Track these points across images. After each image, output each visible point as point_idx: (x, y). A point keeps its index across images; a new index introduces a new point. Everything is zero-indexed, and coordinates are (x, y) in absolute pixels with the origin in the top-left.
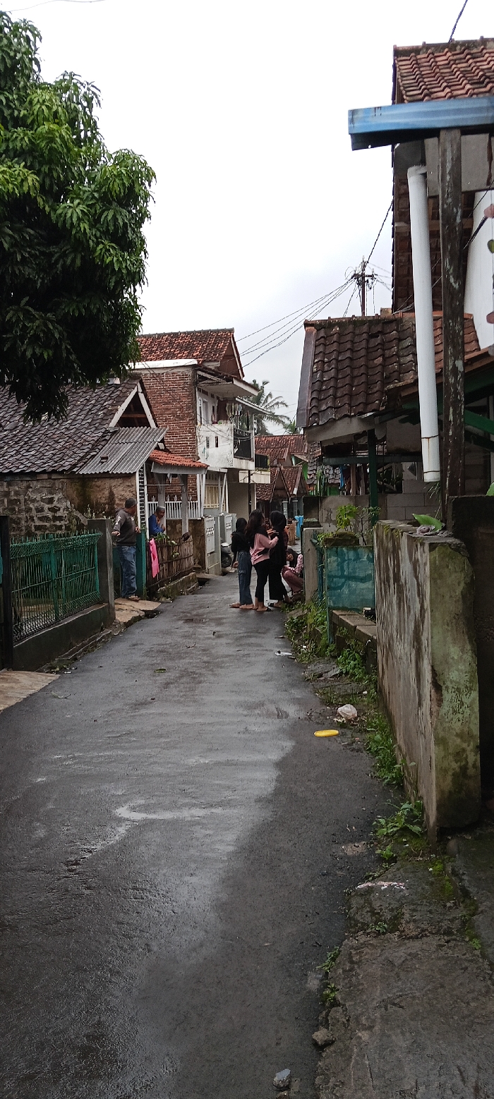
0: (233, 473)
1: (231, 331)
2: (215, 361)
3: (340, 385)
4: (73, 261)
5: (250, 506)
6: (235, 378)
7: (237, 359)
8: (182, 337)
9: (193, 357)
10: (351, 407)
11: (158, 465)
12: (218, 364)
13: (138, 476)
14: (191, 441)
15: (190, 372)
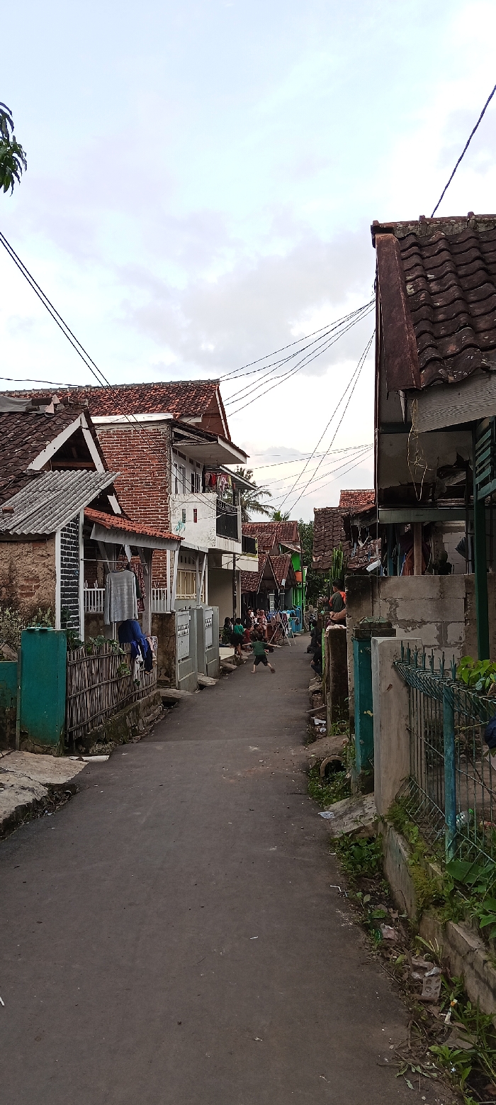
1: (217, 382)
6: (220, 437)
7: (222, 418)
8: (156, 389)
9: (169, 411)
11: (102, 528)
12: (199, 420)
13: (58, 538)
14: (163, 514)
15: (163, 429)
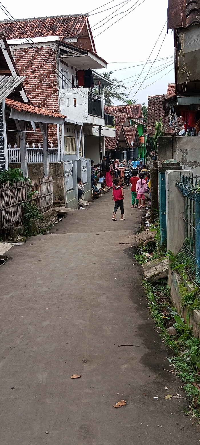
0: (87, 127)
2: (73, 38)
5: (101, 153)
6: (89, 51)
7: (91, 39)
8: (48, 21)
9: (56, 35)
11: (16, 111)
12: (75, 40)
14: (55, 102)
15: (54, 47)
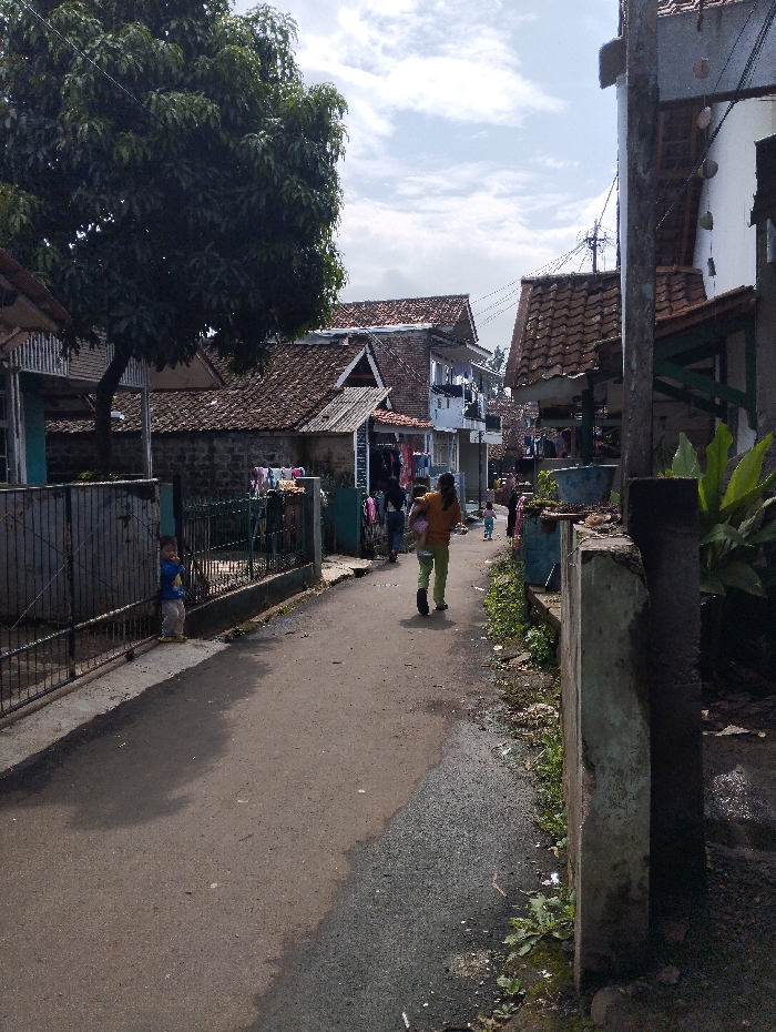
0: (463, 433)
1: (466, 297)
2: (449, 325)
3: (553, 344)
4: (258, 201)
5: (480, 465)
6: (469, 343)
7: (471, 323)
8: (420, 303)
9: (428, 321)
10: (563, 366)
11: (382, 424)
12: (452, 328)
13: (355, 435)
14: (423, 402)
15: (425, 336)
